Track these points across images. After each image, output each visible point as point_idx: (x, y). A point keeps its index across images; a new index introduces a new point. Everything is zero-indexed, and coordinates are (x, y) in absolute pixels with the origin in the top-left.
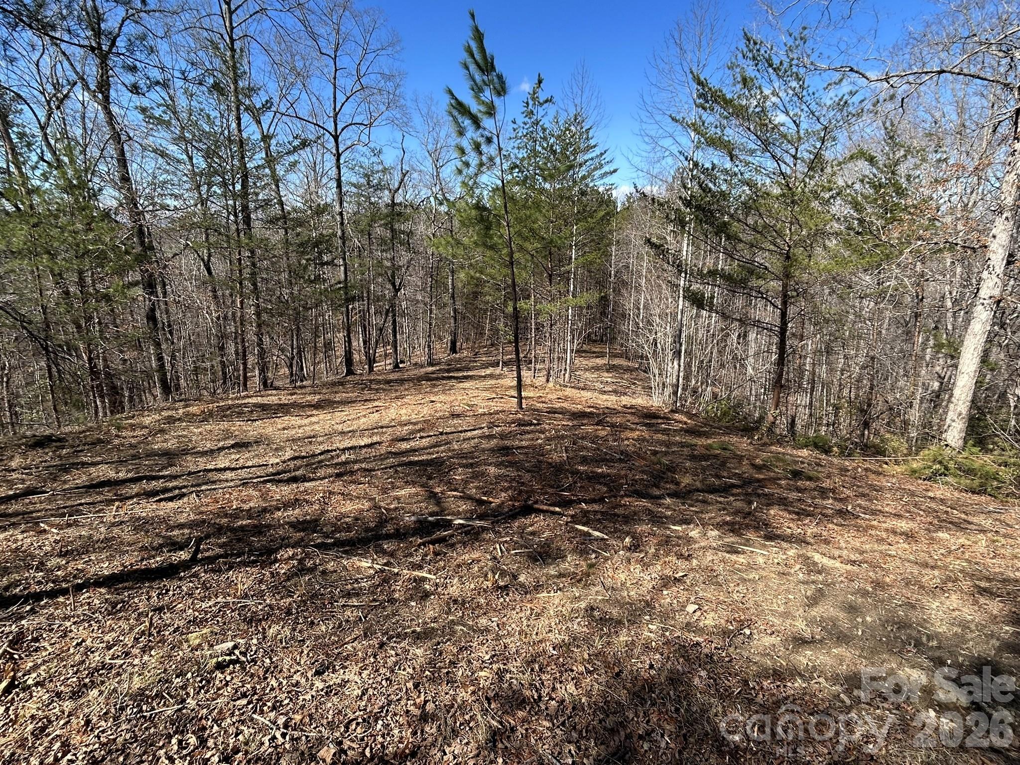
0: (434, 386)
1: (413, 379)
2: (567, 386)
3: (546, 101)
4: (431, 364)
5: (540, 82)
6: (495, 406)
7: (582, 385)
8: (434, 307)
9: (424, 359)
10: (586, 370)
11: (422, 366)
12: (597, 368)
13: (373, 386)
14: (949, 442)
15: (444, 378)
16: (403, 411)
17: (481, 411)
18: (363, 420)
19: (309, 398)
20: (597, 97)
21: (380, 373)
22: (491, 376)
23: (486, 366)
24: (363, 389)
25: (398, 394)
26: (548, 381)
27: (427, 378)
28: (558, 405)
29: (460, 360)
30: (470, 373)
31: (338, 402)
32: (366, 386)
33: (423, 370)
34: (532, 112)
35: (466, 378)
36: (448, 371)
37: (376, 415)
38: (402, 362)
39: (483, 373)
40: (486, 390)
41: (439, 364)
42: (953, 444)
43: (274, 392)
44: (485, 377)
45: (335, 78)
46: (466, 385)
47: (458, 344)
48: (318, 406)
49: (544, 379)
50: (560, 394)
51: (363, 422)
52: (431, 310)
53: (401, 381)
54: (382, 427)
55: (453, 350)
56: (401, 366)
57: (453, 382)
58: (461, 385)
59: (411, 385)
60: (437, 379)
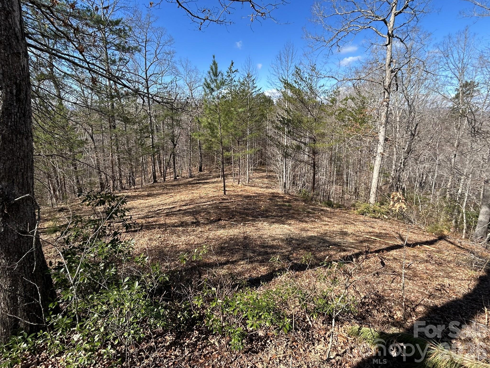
0: (193, 187)
1: (184, 184)
2: (246, 185)
3: (235, 71)
4: (191, 177)
5: (232, 64)
6: (216, 194)
7: (253, 185)
8: (191, 152)
9: (188, 175)
10: (257, 178)
11: (187, 178)
12: (262, 177)
13: (167, 188)
14: (371, 202)
15: (197, 183)
16: (182, 197)
17: (210, 196)
18: (168, 200)
19: (143, 193)
20: (255, 70)
21: (169, 181)
22: (216, 182)
23: (214, 177)
24: (164, 189)
25: (179, 190)
26: (239, 183)
27: (190, 183)
28: (240, 193)
29: (203, 175)
30: (208, 181)
31: (155, 194)
32: (164, 187)
33: (187, 180)
34: (230, 75)
35: (206, 183)
36: (199, 180)
37: (172, 198)
38: (178, 176)
39: (213, 180)
40: (213, 188)
41: (194, 177)
42: (372, 203)
43: (126, 191)
44: (214, 182)
45: (145, 55)
46: (206, 186)
47: (203, 167)
48: (148, 196)
49: (237, 183)
50: (243, 189)
51: (168, 201)
52: (190, 154)
53: (179, 185)
54: (176, 202)
55: (201, 170)
56: (177, 178)
57: (201, 185)
58: (204, 186)
59: (183, 186)
60: (194, 184)
